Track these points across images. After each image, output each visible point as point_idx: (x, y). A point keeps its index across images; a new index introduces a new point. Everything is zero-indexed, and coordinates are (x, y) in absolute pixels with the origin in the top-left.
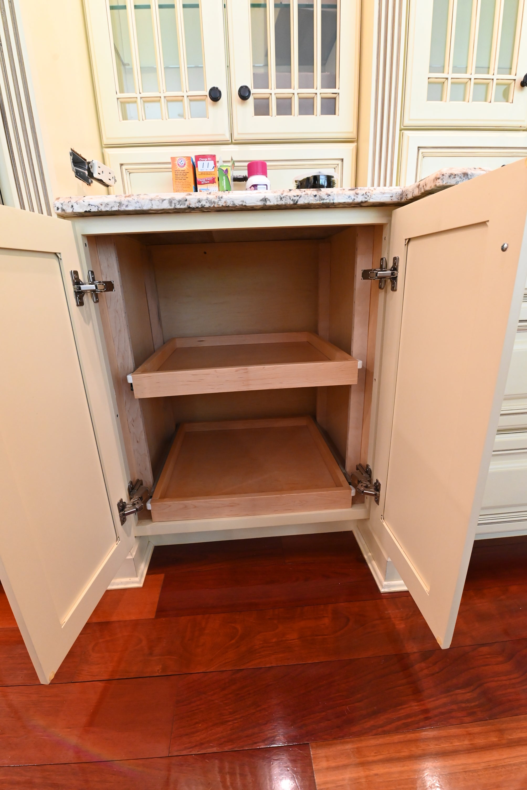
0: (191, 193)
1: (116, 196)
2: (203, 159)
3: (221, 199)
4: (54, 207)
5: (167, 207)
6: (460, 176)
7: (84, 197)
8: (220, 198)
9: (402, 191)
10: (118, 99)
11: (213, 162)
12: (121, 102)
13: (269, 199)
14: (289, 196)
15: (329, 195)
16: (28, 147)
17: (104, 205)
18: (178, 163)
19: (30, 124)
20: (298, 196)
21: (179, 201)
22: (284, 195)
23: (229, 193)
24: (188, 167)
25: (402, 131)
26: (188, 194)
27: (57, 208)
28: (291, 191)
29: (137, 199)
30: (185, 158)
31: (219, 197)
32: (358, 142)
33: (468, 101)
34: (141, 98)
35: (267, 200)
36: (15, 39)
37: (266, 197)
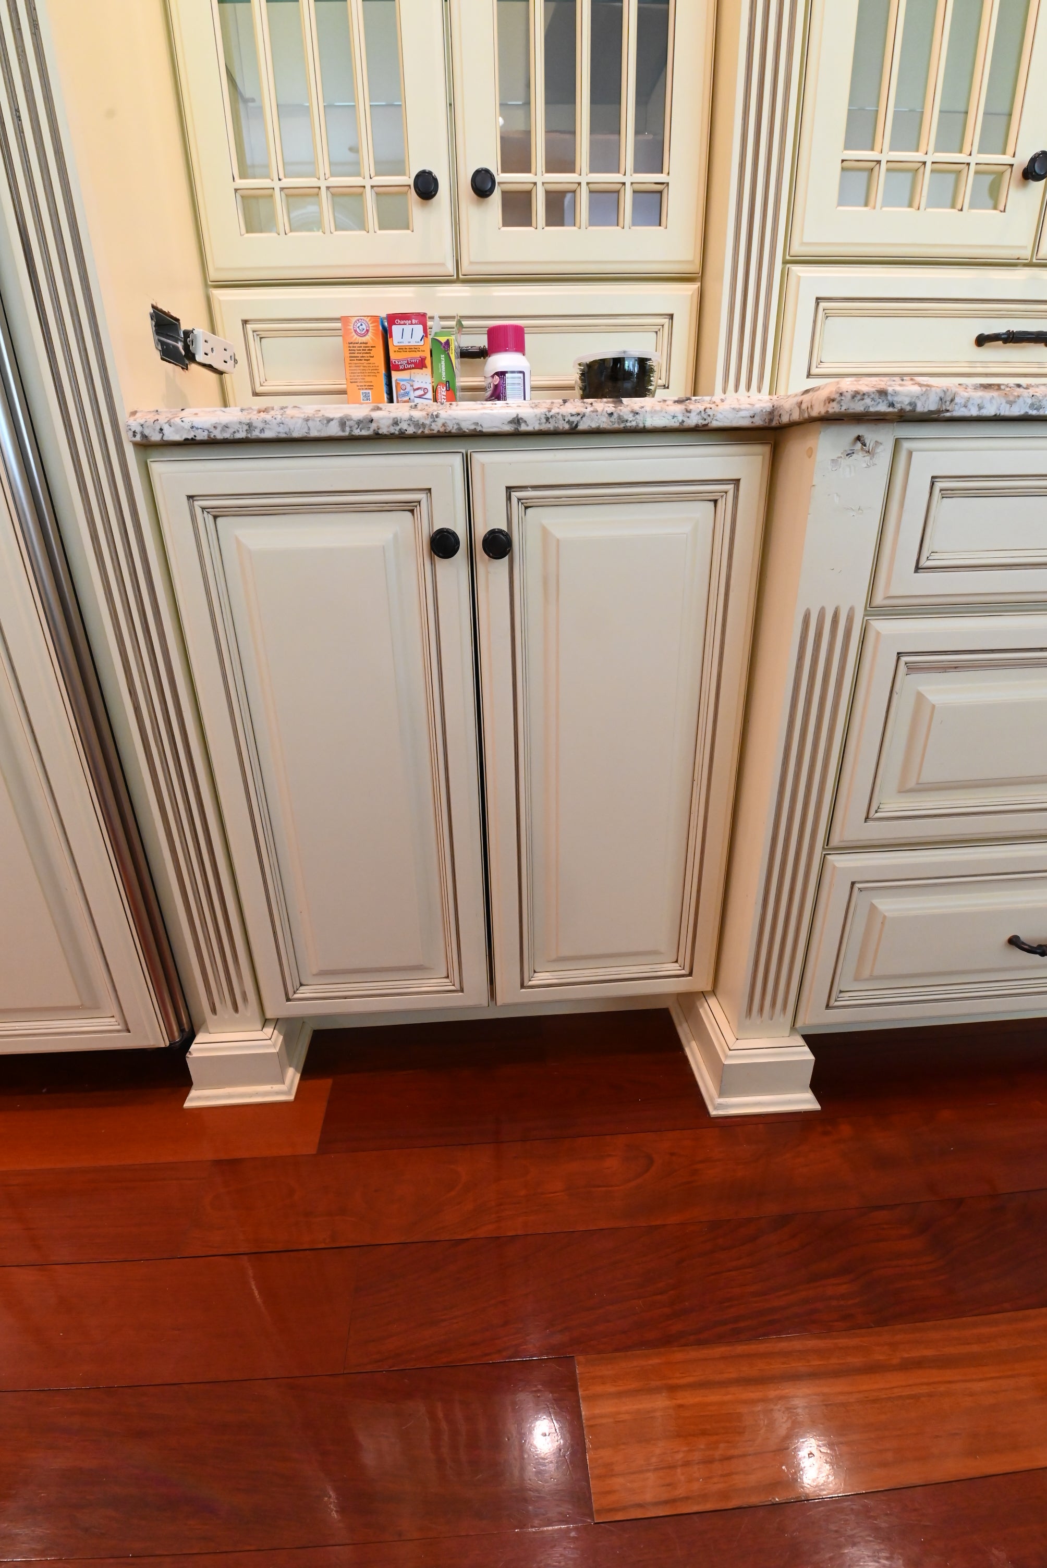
0: (380, 405)
1: (242, 410)
2: (402, 322)
3: (436, 419)
4: (127, 431)
5: (337, 433)
6: (872, 397)
7: (182, 410)
8: (435, 417)
9: (773, 406)
10: (236, 190)
11: (421, 327)
12: (242, 197)
13: (525, 419)
14: (562, 415)
15: (637, 413)
16: (75, 318)
17: (219, 429)
18: (355, 329)
19: (79, 274)
20: (578, 414)
21: (359, 422)
22: (554, 411)
23: (451, 406)
24: (374, 338)
25: (788, 265)
26: (375, 406)
27: (132, 433)
28: (566, 404)
29: (280, 417)
30: (368, 319)
31: (432, 415)
32: (703, 281)
33: (917, 208)
34: (282, 189)
35: (521, 421)
36: (46, 109)
37: (519, 417)
